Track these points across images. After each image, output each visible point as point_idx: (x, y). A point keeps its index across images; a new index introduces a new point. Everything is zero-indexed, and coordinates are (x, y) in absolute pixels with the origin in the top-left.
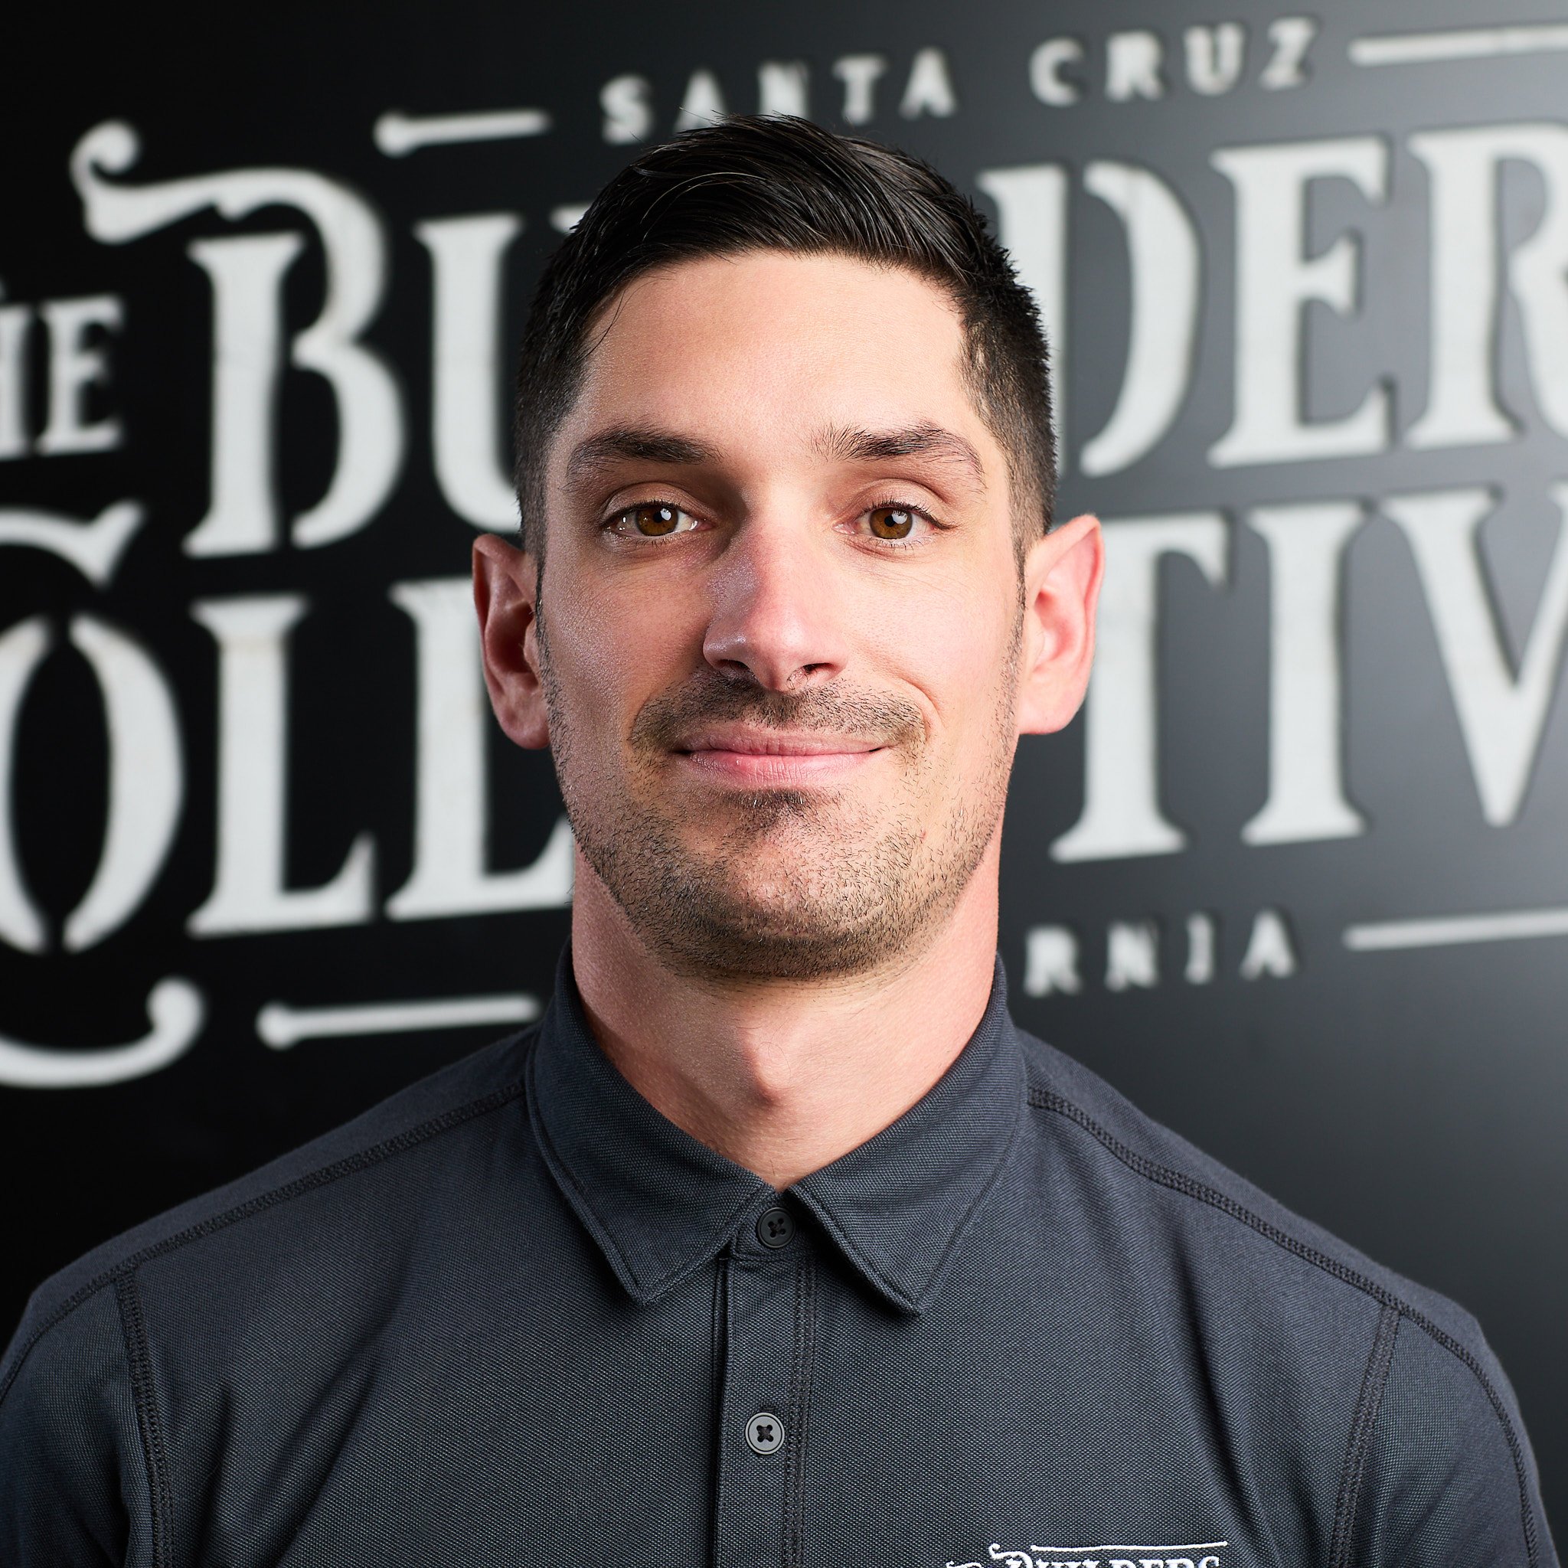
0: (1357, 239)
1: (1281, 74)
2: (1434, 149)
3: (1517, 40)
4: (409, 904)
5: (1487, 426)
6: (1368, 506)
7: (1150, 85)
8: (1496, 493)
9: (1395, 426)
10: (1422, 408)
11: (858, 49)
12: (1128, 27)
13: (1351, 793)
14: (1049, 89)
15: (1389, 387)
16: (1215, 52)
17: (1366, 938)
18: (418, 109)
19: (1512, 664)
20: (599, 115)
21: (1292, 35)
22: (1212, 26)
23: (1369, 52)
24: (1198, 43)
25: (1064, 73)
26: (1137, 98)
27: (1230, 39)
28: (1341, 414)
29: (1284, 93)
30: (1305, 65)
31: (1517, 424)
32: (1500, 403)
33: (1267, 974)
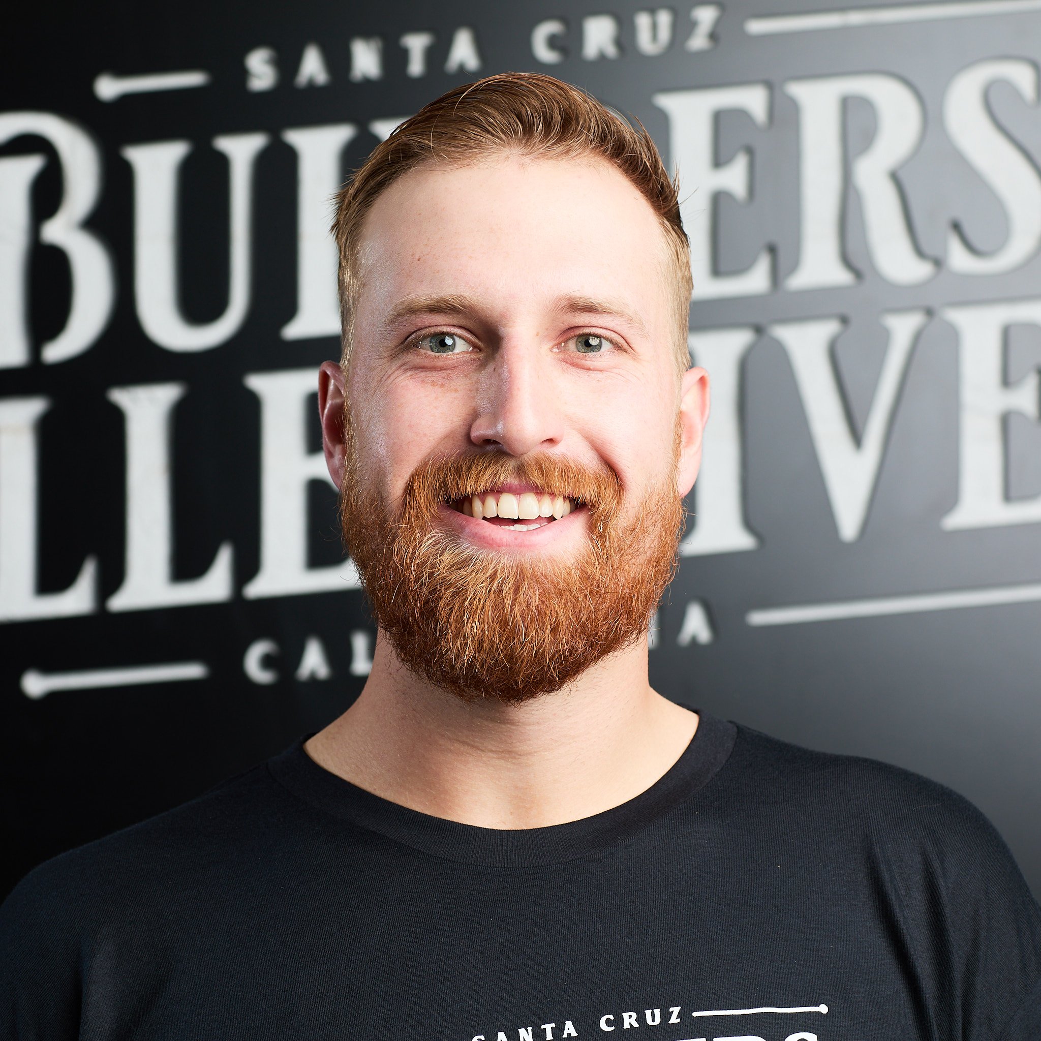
0: (750, 151)
1: (698, 42)
2: (800, 91)
3: (856, 18)
4: (120, 602)
5: (840, 276)
6: (759, 330)
7: (611, 51)
8: (844, 320)
9: (776, 276)
10: (795, 265)
11: (416, 28)
12: (597, 12)
13: (749, 523)
14: (544, 53)
15: (772, 250)
16: (654, 27)
17: (759, 618)
18: (122, 71)
19: (856, 436)
20: (244, 73)
21: (706, 16)
22: (652, 11)
23: (756, 27)
24: (643, 21)
25: (553, 42)
26: (603, 58)
27: (664, 19)
28: (741, 269)
29: (700, 54)
30: (713, 36)
31: (858, 274)
32: (846, 260)
33: (694, 641)
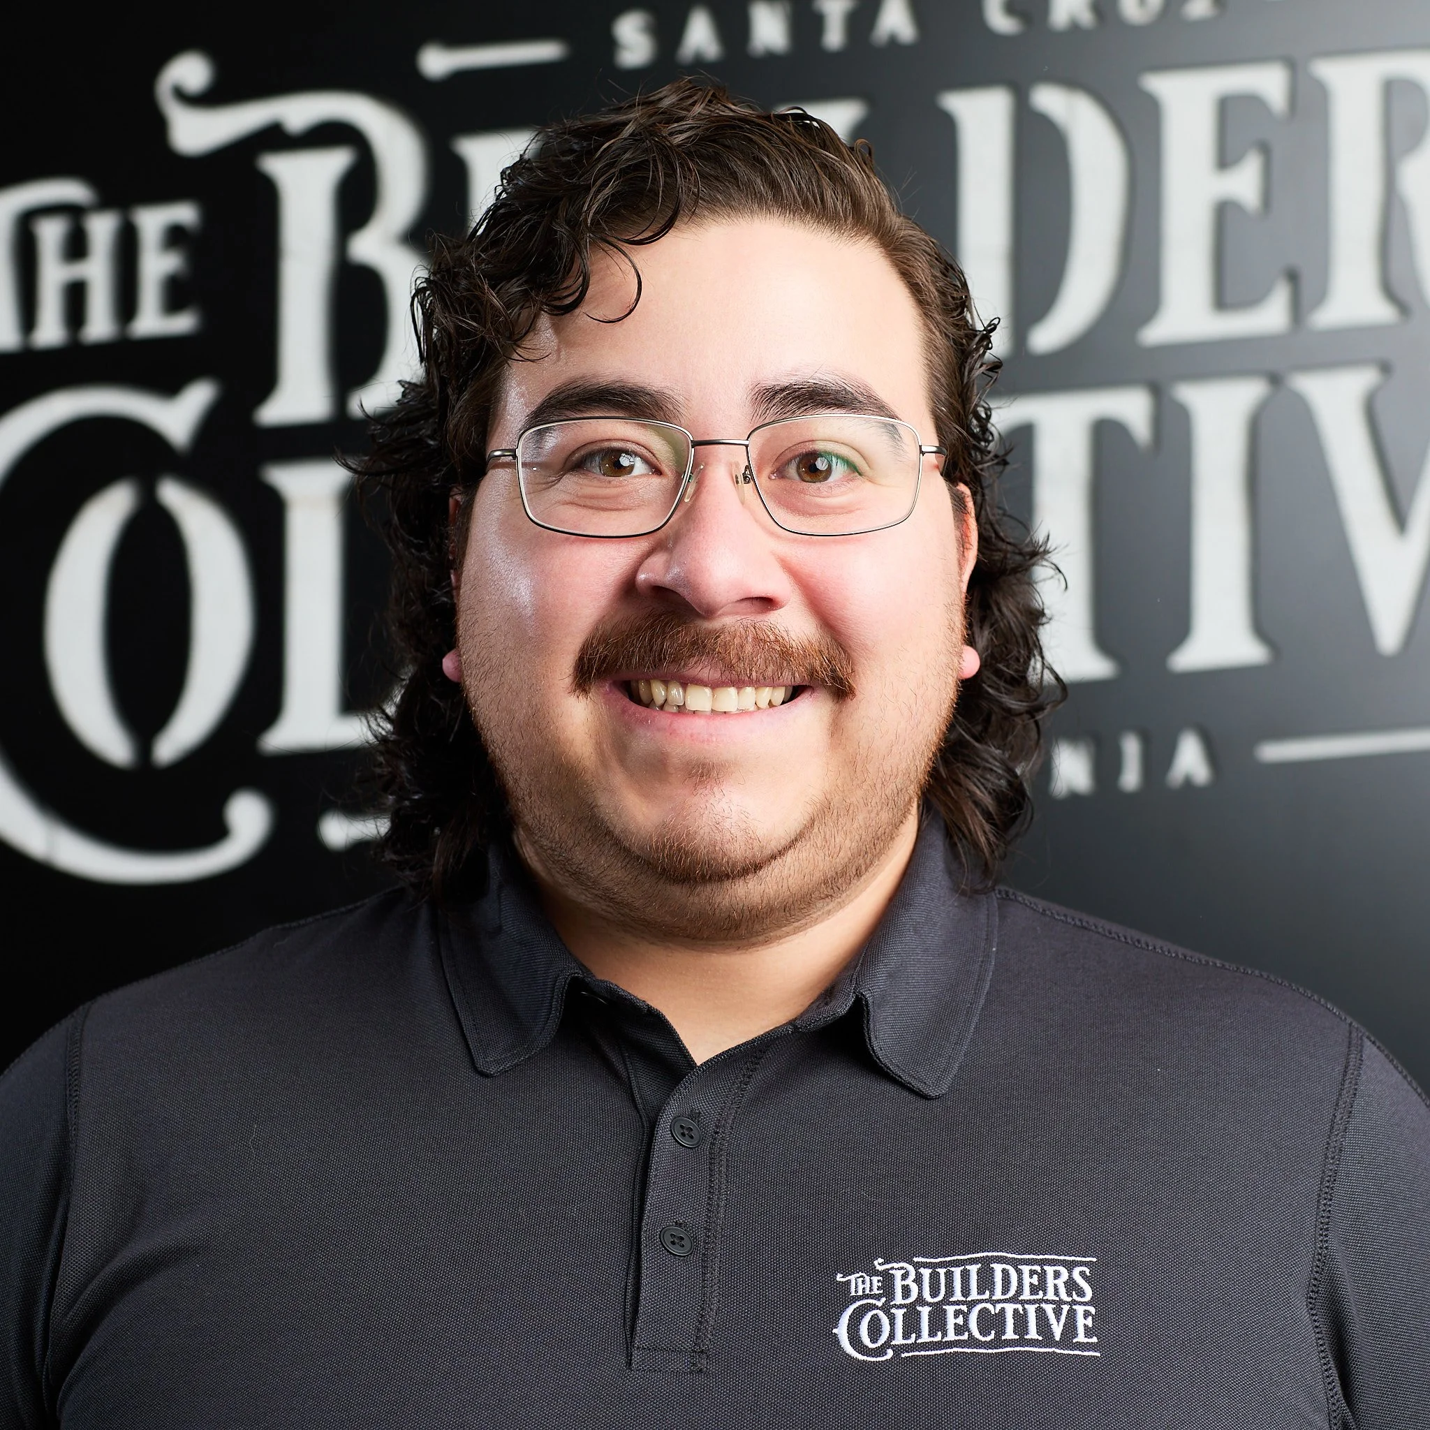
0: (1265, 150)
1: (1198, 7)
2: (1331, 72)
5: (1377, 310)
6: (1275, 380)
7: (1086, 17)
8: (1385, 368)
9: (1298, 310)
10: (1322, 295)
13: (1260, 628)
14: (999, 21)
15: (1293, 277)
17: (1275, 752)
18: (454, 39)
19: (1400, 516)
20: (610, 44)
25: (1011, 6)
26: (1074, 27)
28: (1252, 300)
29: (1201, 24)
31: (1403, 307)
32: (1389, 290)
33: (1188, 783)
